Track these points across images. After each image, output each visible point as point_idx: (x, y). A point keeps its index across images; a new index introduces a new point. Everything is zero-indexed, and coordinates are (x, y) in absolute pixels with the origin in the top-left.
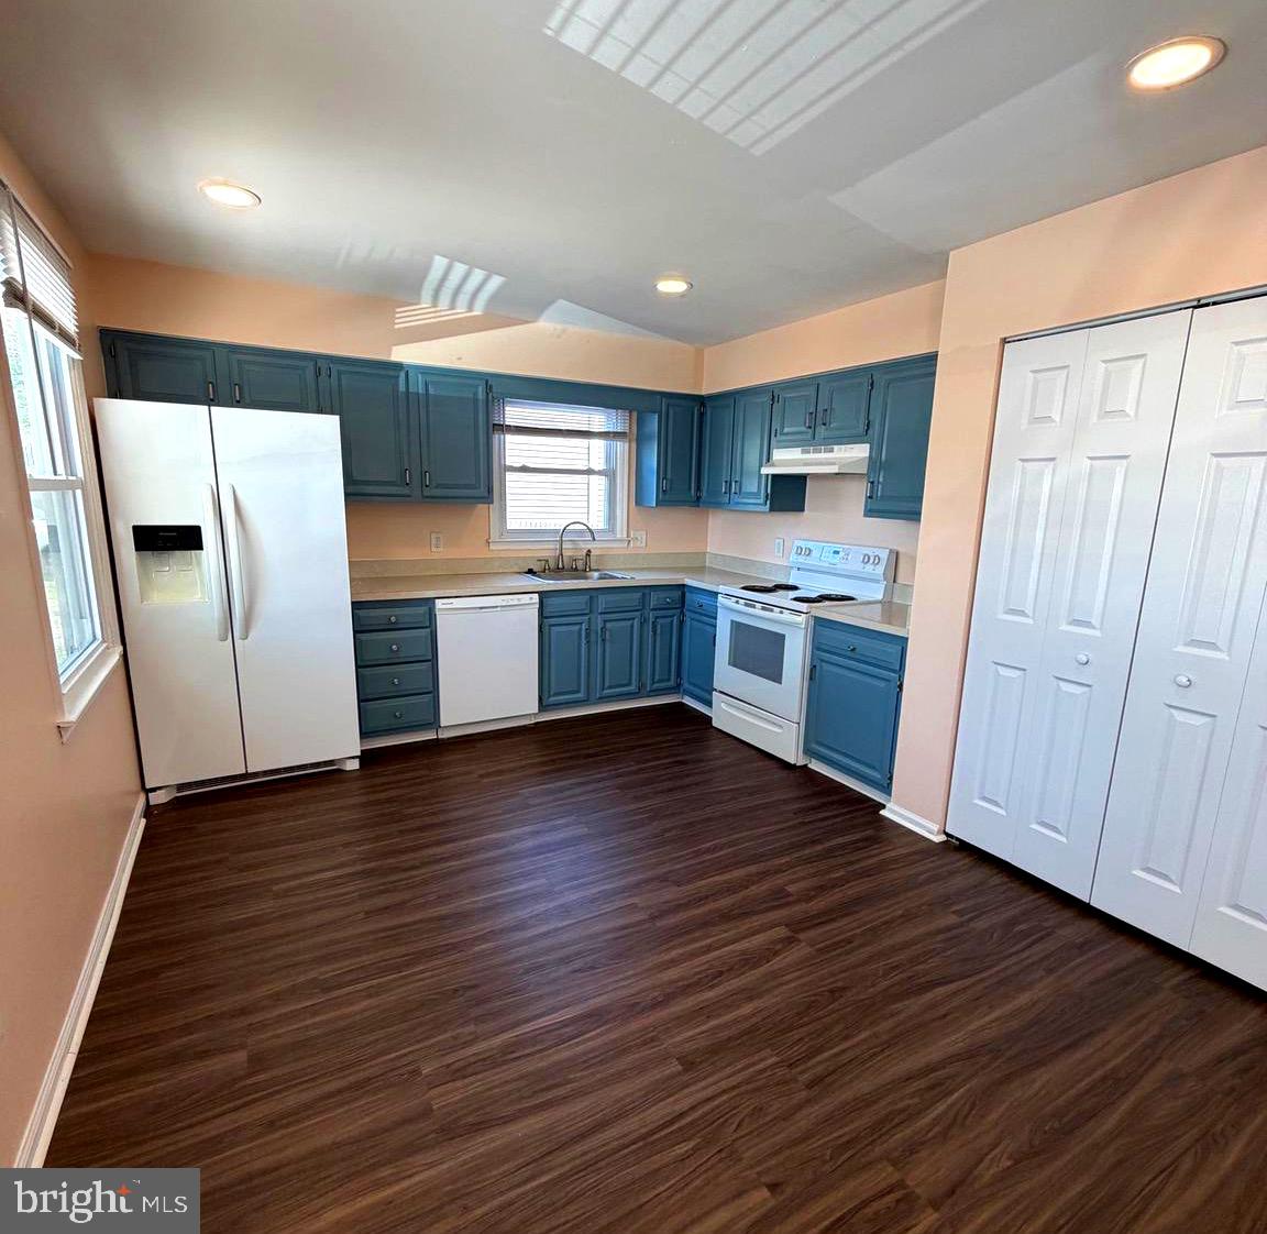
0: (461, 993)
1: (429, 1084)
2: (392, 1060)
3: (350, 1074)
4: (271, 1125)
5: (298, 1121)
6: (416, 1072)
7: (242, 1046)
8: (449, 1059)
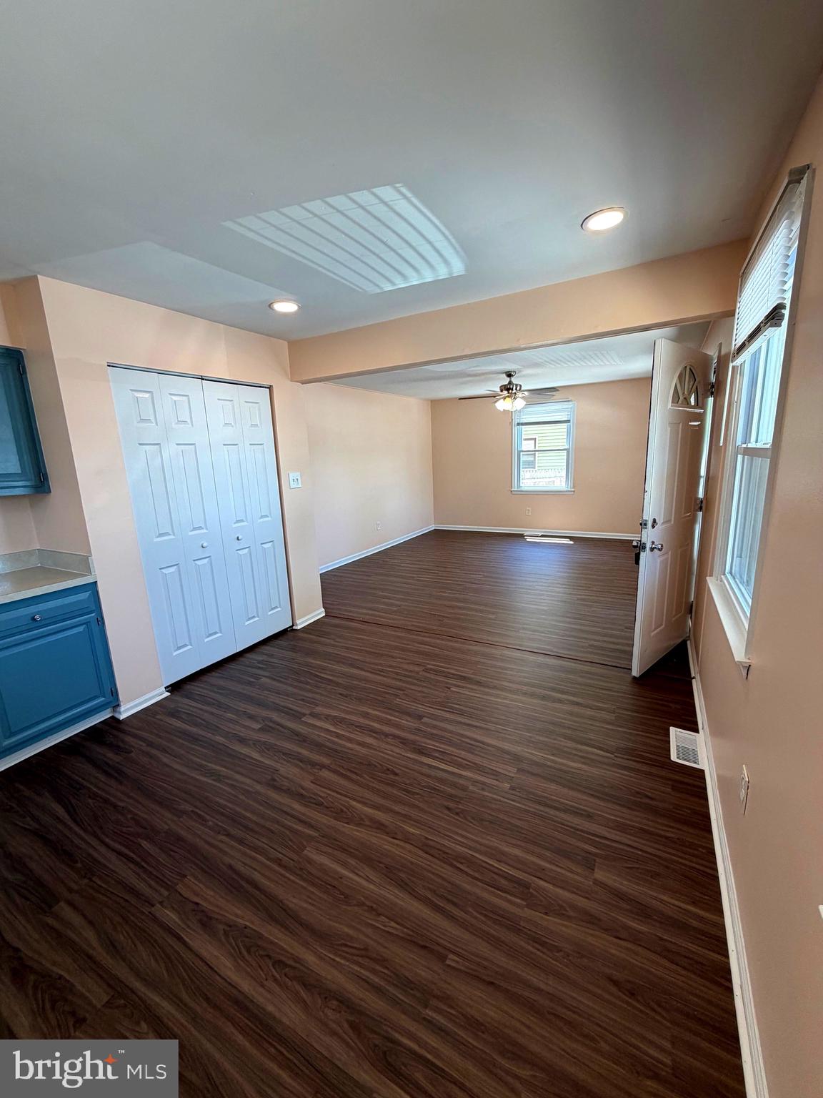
0: (458, 811)
1: (511, 780)
2: (519, 803)
3: (541, 811)
4: (589, 816)
5: (578, 808)
6: (512, 788)
7: (596, 882)
8: (495, 782)
